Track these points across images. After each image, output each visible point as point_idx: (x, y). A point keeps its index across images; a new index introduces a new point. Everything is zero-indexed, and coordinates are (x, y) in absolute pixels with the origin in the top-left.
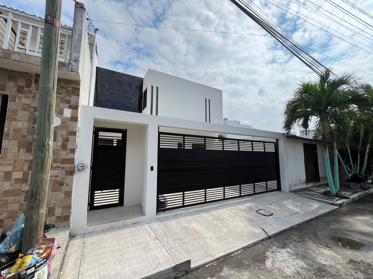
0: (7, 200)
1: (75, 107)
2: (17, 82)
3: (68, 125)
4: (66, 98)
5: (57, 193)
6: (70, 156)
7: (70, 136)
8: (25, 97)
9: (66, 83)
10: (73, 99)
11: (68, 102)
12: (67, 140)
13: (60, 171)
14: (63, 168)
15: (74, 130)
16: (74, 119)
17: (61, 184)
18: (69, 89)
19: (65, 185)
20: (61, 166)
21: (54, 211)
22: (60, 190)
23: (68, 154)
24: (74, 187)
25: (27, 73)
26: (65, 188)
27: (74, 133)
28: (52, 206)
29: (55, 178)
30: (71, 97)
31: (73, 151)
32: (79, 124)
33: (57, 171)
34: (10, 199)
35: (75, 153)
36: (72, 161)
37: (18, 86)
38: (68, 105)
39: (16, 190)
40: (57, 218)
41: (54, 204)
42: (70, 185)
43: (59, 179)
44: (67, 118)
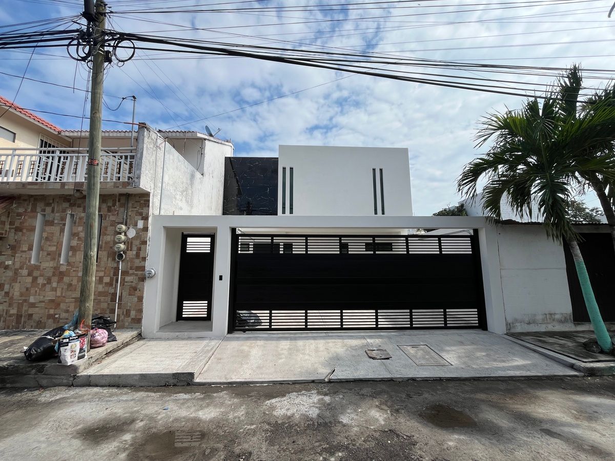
0: (100, 299)
1: (146, 218)
2: (107, 203)
3: (141, 235)
4: (139, 211)
5: (133, 297)
6: (142, 264)
7: (142, 246)
8: (113, 215)
9: (140, 197)
10: (144, 211)
11: (141, 214)
12: (139, 249)
13: (135, 277)
14: (136, 275)
15: (145, 240)
16: (146, 229)
17: (135, 289)
18: (141, 202)
19: (138, 290)
20: (136, 272)
21: (130, 312)
22: (134, 295)
23: (140, 262)
24: (145, 293)
25: (113, 194)
26: (138, 293)
27: (145, 243)
28: (128, 308)
29: (131, 284)
30: (143, 209)
31: (144, 259)
32: (150, 234)
33: (132, 277)
34: (102, 298)
35: (145, 261)
36: (143, 268)
37: (108, 206)
38: (141, 217)
39: (105, 292)
40: (132, 319)
41: (130, 307)
42: (142, 291)
43: (134, 284)
44: (140, 229)
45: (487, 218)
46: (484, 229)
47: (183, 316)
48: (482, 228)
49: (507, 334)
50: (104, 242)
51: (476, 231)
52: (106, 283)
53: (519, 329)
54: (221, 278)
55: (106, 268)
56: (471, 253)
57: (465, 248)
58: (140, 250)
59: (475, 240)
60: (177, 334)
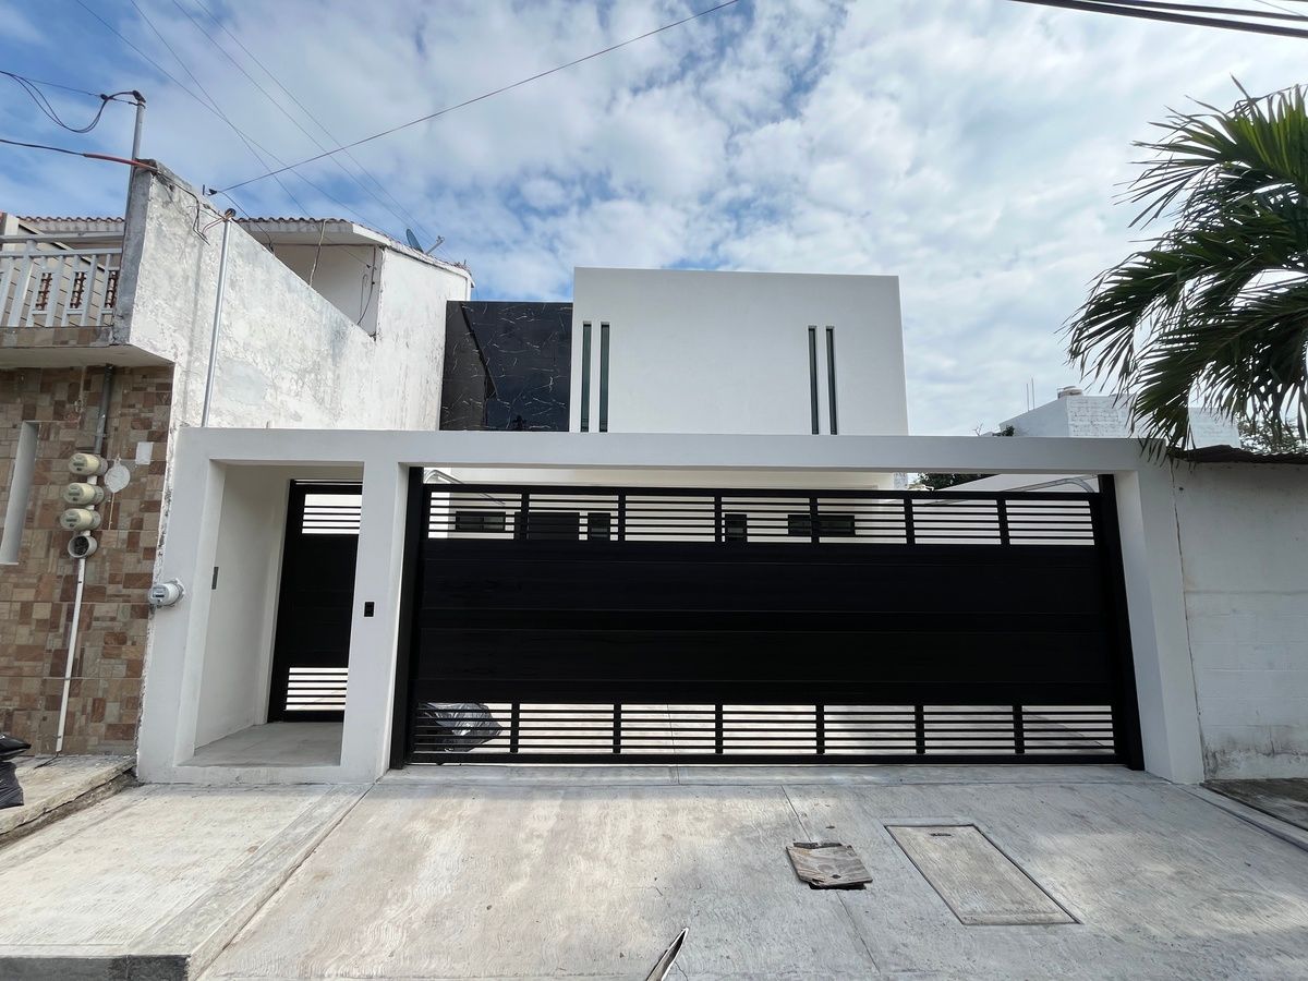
0: (20, 668)
1: (159, 437)
2: (54, 394)
3: (145, 484)
4: (143, 415)
5: (113, 661)
6: (142, 568)
7: (146, 515)
8: (68, 426)
9: (144, 377)
10: (156, 415)
11: (146, 424)
12: (138, 525)
13: (122, 605)
14: (127, 598)
15: (156, 498)
16: (158, 467)
17: (121, 639)
18: (149, 390)
19: (129, 643)
20: (125, 591)
21: (104, 708)
22: (118, 656)
23: (139, 562)
24: (150, 650)
25: (72, 369)
26: (127, 651)
27: (154, 506)
28: (100, 695)
29: (109, 624)
30: (152, 411)
31: (150, 553)
32: (170, 480)
33: (115, 605)
34: (27, 665)
35: (154, 559)
36: (146, 580)
37: (56, 402)
38: (146, 432)
39: (37, 647)
40: (110, 727)
41: (106, 691)
42: (140, 645)
43: (117, 627)
44: (142, 466)
45: (1144, 443)
46: (1136, 475)
47: (289, 708)
48: (1128, 472)
49: (1207, 785)
50: (40, 503)
51: (1107, 481)
52: (38, 621)
53: (1243, 768)
54: (369, 609)
55: (40, 579)
56: (1092, 542)
57: (1074, 529)
58: (141, 528)
59: (1103, 506)
60: (238, 771)
